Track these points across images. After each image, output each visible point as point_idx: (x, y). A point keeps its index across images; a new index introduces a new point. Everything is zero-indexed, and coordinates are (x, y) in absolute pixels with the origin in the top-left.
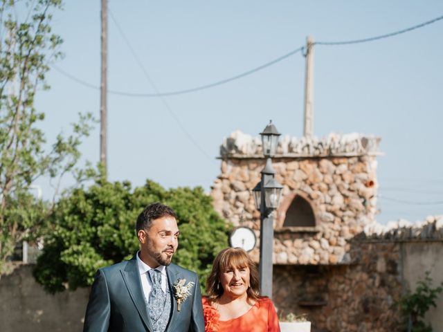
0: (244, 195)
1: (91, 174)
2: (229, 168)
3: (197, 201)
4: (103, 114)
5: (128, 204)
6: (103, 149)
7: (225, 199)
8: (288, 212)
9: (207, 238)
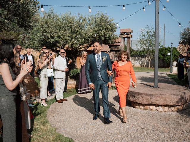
0: (182, 48)
1: (162, 46)
2: (180, 44)
3: (174, 49)
4: (164, 39)
5: (166, 49)
6: (164, 43)
7: (179, 48)
8: (187, 50)
9: (175, 53)
